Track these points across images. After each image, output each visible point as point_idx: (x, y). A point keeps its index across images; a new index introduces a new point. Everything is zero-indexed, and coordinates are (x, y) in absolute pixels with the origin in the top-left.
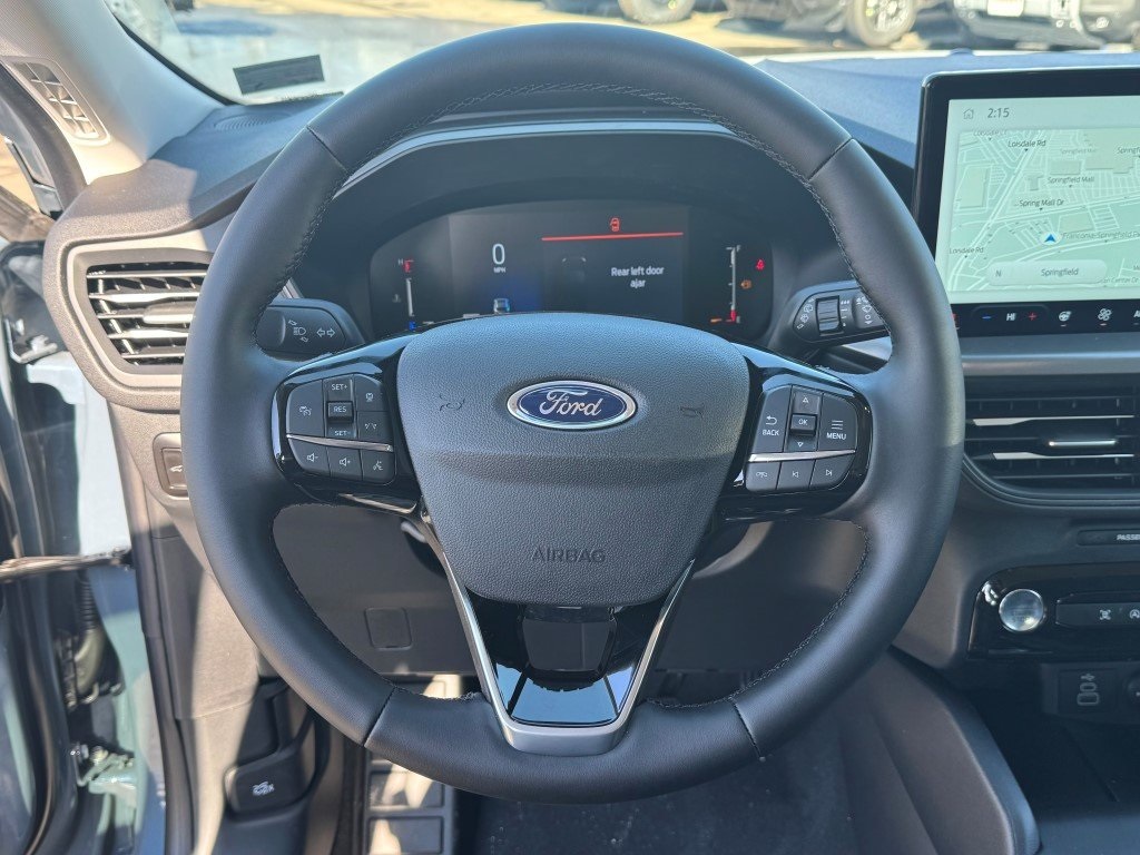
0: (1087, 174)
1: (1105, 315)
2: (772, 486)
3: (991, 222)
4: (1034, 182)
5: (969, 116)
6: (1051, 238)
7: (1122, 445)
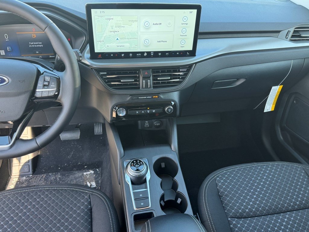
0: (123, 26)
1: (131, 55)
2: (41, 96)
3: (104, 35)
4: (112, 27)
5: (96, 13)
6: (117, 39)
7: (135, 81)
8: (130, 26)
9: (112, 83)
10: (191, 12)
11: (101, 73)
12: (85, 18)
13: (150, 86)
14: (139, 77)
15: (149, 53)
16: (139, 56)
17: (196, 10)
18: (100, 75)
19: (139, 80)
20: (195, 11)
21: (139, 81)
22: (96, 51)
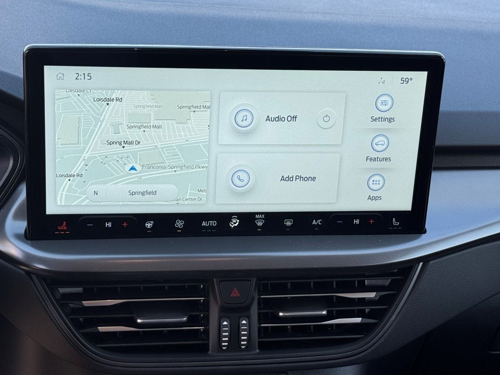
0: (156, 123)
1: (179, 224)
3: (86, 155)
4: (116, 128)
5: (61, 78)
6: (133, 168)
7: (192, 321)
8: (180, 126)
9: (101, 329)
10: (406, 81)
11: (62, 290)
12: (19, 92)
13: (248, 340)
14: (206, 306)
15: (247, 218)
16: (210, 227)
17: (425, 74)
18: (58, 296)
19: (207, 318)
20: (420, 78)
21: (206, 321)
22: (51, 208)
